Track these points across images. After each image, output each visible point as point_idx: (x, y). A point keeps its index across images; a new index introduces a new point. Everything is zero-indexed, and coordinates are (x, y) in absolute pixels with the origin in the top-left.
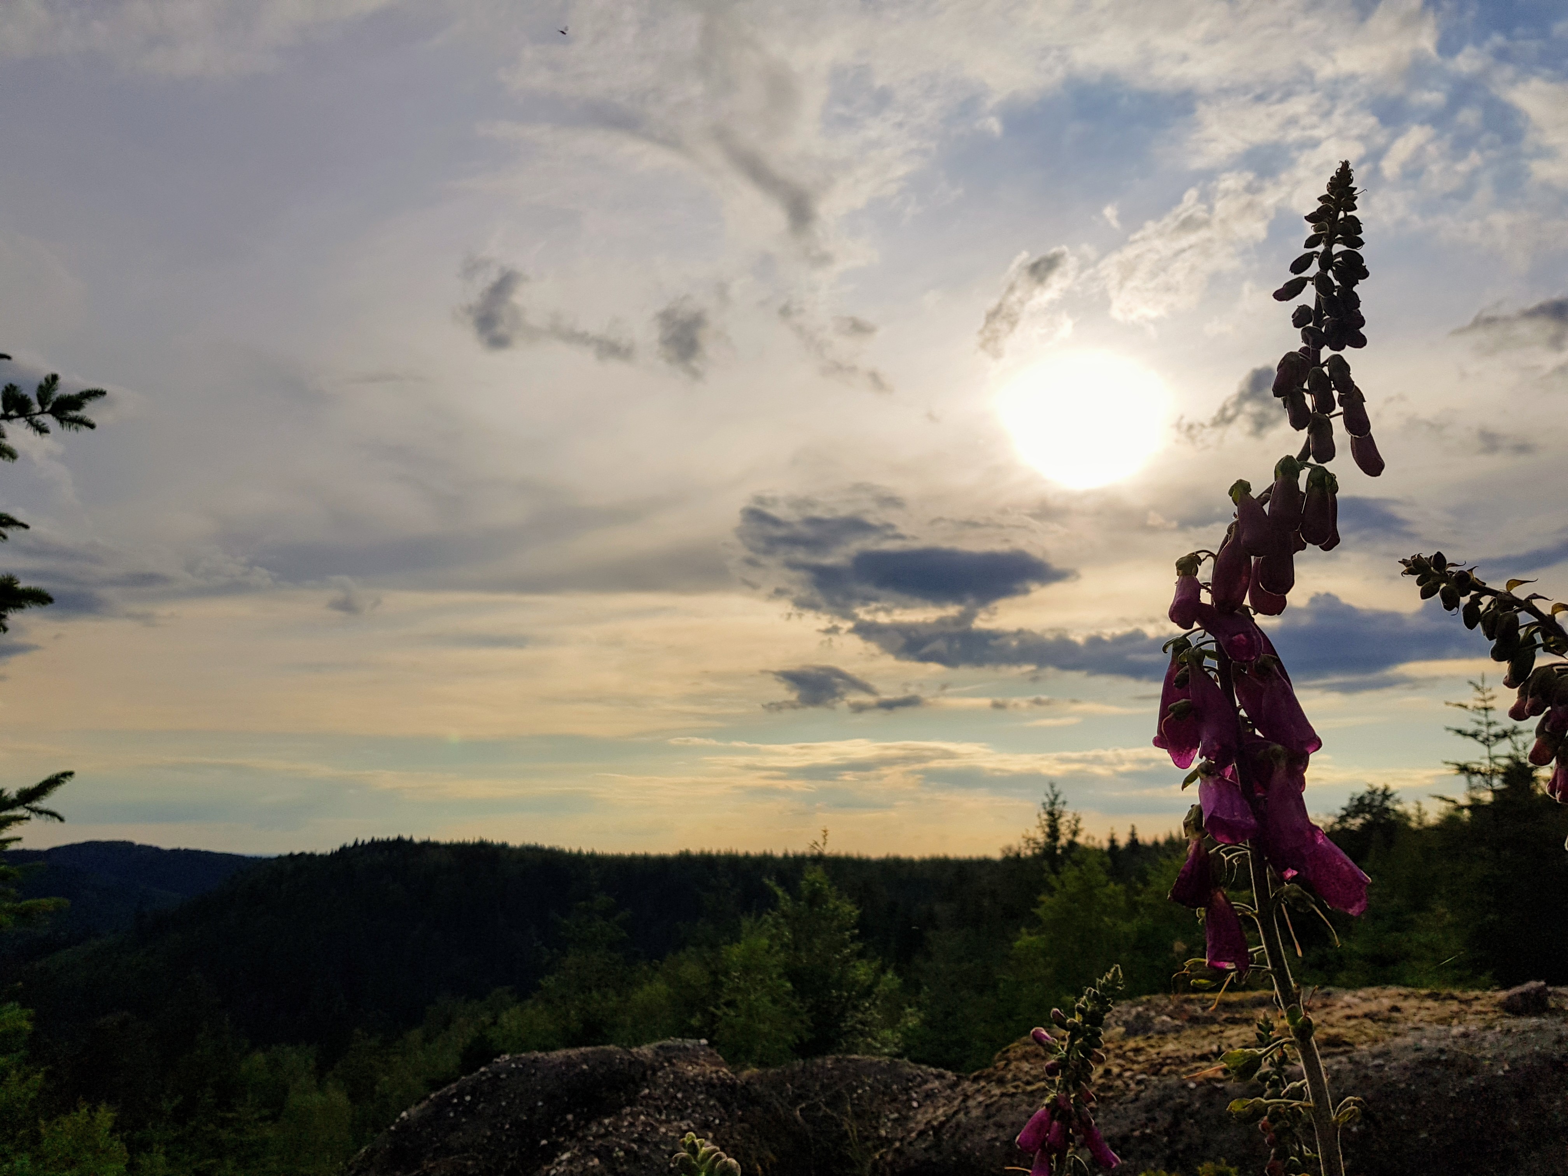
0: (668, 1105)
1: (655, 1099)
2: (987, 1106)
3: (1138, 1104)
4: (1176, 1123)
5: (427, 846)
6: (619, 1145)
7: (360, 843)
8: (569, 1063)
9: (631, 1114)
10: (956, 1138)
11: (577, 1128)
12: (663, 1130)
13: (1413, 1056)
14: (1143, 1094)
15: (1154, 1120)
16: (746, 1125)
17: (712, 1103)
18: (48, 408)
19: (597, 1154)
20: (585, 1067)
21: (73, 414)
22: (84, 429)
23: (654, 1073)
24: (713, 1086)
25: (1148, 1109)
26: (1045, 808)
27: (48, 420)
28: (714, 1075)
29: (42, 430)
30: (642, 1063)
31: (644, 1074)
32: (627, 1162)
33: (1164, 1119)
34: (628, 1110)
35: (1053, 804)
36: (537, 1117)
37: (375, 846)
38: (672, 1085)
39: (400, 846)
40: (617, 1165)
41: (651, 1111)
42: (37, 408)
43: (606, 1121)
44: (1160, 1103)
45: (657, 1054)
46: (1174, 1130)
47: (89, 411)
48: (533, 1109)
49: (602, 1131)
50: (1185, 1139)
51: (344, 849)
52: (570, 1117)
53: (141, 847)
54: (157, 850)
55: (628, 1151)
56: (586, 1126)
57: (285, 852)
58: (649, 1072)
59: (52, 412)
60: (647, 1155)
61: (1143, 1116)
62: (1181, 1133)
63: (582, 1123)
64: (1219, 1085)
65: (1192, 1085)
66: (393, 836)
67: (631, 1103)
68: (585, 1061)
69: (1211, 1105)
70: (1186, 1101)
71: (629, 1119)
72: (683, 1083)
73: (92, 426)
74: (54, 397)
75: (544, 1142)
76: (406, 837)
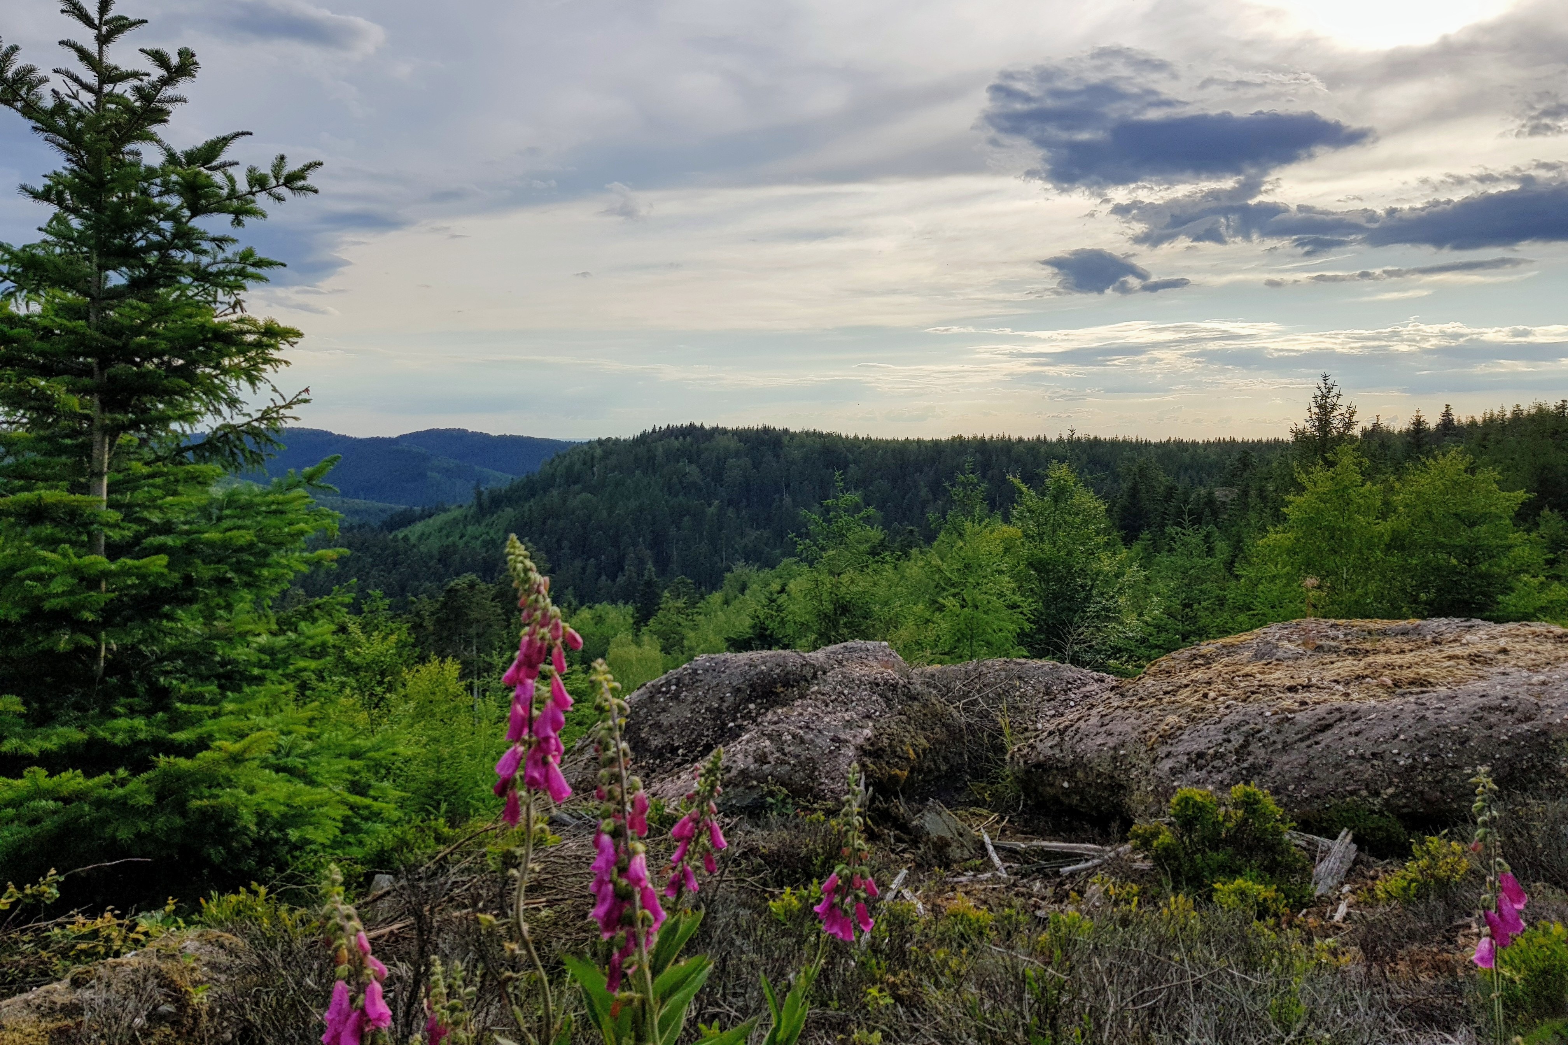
0: (836, 700)
1: (823, 695)
2: (1102, 716)
3: (1219, 726)
4: (1245, 745)
5: (716, 431)
6: (788, 730)
7: (657, 429)
8: (752, 665)
9: (802, 706)
10: (1075, 741)
11: (758, 714)
12: (826, 719)
13: (1478, 701)
14: (1226, 718)
15: (1229, 741)
16: (904, 718)
17: (874, 698)
18: (282, 181)
19: (770, 737)
20: (763, 668)
21: (300, 183)
22: (311, 194)
23: (825, 673)
24: (878, 685)
25: (1227, 731)
26: (1316, 402)
27: (283, 191)
28: (879, 676)
29: (280, 199)
30: (813, 666)
31: (815, 674)
32: (793, 744)
33: (1237, 739)
34: (799, 702)
35: (1324, 396)
36: (726, 705)
37: (671, 432)
38: (840, 683)
39: (692, 432)
40: (785, 746)
41: (819, 704)
42: (273, 182)
43: (780, 711)
44: (1238, 726)
45: (829, 657)
46: (1242, 751)
47: (312, 179)
48: (722, 700)
49: (776, 719)
50: (1251, 759)
51: (644, 435)
52: (752, 706)
53: (474, 434)
54: (487, 436)
55: (794, 736)
56: (764, 714)
57: (594, 437)
58: (820, 673)
59: (285, 184)
60: (812, 741)
61: (1220, 737)
62: (1249, 754)
63: (763, 711)
64: (1290, 716)
65: (1268, 714)
66: (686, 423)
67: (802, 696)
68: (764, 663)
69: (1279, 732)
70: (1259, 727)
71: (799, 709)
72: (847, 681)
73: (316, 192)
74: (285, 172)
75: (731, 724)
76: (698, 424)
